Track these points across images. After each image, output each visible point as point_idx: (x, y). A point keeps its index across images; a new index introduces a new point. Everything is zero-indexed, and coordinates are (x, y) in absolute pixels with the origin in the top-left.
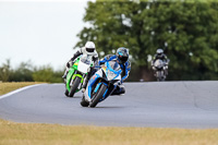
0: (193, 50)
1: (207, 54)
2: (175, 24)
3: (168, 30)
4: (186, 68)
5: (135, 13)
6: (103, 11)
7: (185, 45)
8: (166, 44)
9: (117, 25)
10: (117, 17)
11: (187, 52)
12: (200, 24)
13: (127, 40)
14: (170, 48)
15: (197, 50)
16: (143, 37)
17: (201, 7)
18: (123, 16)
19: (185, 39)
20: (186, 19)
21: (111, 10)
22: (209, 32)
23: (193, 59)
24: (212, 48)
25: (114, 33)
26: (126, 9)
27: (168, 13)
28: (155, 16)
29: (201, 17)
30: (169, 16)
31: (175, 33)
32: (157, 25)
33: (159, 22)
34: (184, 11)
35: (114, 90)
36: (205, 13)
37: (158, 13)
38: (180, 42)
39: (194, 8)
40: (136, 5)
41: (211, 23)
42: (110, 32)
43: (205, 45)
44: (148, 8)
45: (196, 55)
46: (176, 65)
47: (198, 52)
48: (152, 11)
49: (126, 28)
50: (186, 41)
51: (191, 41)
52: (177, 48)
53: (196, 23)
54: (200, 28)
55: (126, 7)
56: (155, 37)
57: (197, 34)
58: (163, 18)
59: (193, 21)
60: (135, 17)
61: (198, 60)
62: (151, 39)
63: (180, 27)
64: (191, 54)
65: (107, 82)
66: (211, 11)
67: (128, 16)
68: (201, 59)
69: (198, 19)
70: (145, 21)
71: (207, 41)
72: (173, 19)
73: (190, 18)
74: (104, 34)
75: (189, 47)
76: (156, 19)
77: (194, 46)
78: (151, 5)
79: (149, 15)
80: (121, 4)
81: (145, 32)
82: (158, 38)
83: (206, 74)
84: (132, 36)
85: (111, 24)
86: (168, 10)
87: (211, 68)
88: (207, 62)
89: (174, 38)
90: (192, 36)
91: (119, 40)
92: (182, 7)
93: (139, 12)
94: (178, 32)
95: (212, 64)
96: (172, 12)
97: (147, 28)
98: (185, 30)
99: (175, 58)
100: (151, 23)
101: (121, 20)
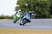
0: (43, 12)
1: (46, 12)
2: (38, 5)
3: (36, 7)
4: (41, 16)
5: (29, 3)
6: (21, 2)
7: (40, 10)
8: (36, 10)
9: (24, 6)
10: (24, 4)
11: (41, 12)
12: (44, 5)
13: (27, 9)
14: (37, 11)
15: (44, 11)
16: (30, 9)
17: (44, 2)
18: (26, 4)
19: (40, 9)
20: (41, 4)
21: (23, 2)
22: (46, 7)
23: (42, 14)
24: (47, 11)
25: (24, 8)
26: (26, 2)
27: (36, 3)
28: (33, 4)
29: (45, 4)
30: (37, 4)
31: (38, 8)
32: (34, 6)
33: (34, 5)
34: (40, 2)
35: (28, 21)
36: (45, 3)
37: (34, 3)
38: (39, 10)
39: (43, 2)
40: (29, 1)
41: (47, 5)
42: (23, 7)
43: (45, 10)
44: (32, 2)
45: (43, 13)
46: (38, 15)
47: (44, 12)
48: (33, 2)
49: (27, 6)
50: (41, 9)
51: (42, 9)
52: (39, 11)
53: (43, 5)
54: (44, 6)
55: (26, 1)
56: (33, 8)
57: (43, 8)
58: (35, 4)
59: (42, 5)
60: (29, 4)
61: (44, 14)
62: (33, 9)
63: (39, 6)
64: (42, 12)
65: (27, 19)
66: (47, 2)
67: (27, 4)
68: (45, 14)
69: (44, 4)
70: (31, 5)
71: (46, 9)
72: (38, 4)
73: (42, 4)
74: (21, 8)
75: (41, 11)
76: (34, 4)
77: (43, 11)
78: (32, 1)
79: (32, 3)
80: (25, 1)
81: (31, 7)
82: (34, 9)
83: (46, 17)
84: (28, 8)
85: (23, 5)
86: (36, 2)
87: (47, 16)
88: (46, 14)
89: (38, 9)
90: (42, 8)
91: (25, 9)
92: (40, 1)
93: (30, 3)
94: (39, 7)
95: (47, 15)
96: (38, 3)
97: (32, 6)
98: (41, 7)
99: (38, 13)
100: (33, 5)
101: (25, 4)
